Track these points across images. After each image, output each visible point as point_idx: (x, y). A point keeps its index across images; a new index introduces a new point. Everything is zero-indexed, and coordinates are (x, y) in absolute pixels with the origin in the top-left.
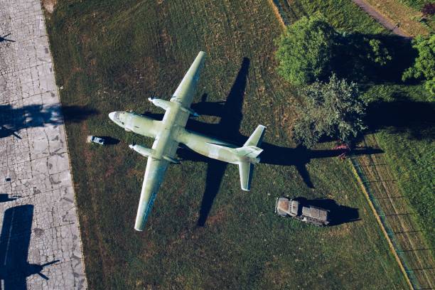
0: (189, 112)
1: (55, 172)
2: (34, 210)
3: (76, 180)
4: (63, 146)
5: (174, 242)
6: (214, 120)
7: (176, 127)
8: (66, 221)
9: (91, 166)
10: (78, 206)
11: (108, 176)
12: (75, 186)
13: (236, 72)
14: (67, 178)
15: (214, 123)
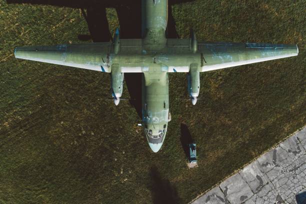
0: (118, 40)
1: (248, 188)
2: (300, 192)
3: (248, 159)
4: (213, 195)
5: (276, 14)
6: (111, 15)
7: (148, 50)
8: (298, 148)
9: (225, 147)
10: (277, 142)
11: (231, 120)
12: (256, 156)
13: (34, 8)
14: (250, 170)
15: (116, 14)
